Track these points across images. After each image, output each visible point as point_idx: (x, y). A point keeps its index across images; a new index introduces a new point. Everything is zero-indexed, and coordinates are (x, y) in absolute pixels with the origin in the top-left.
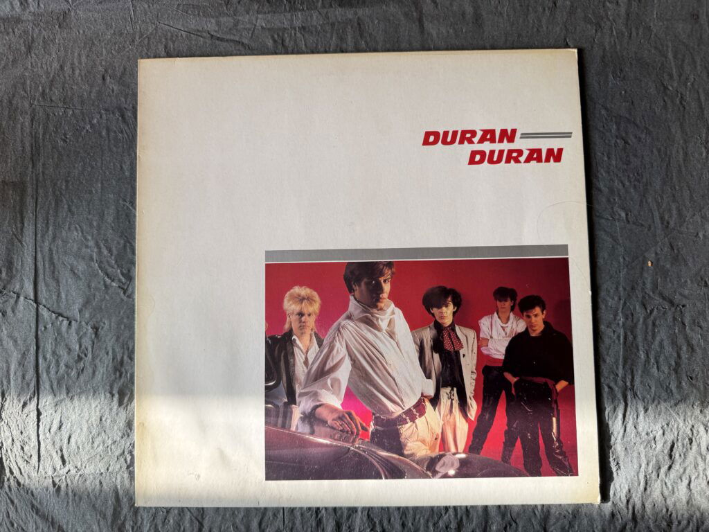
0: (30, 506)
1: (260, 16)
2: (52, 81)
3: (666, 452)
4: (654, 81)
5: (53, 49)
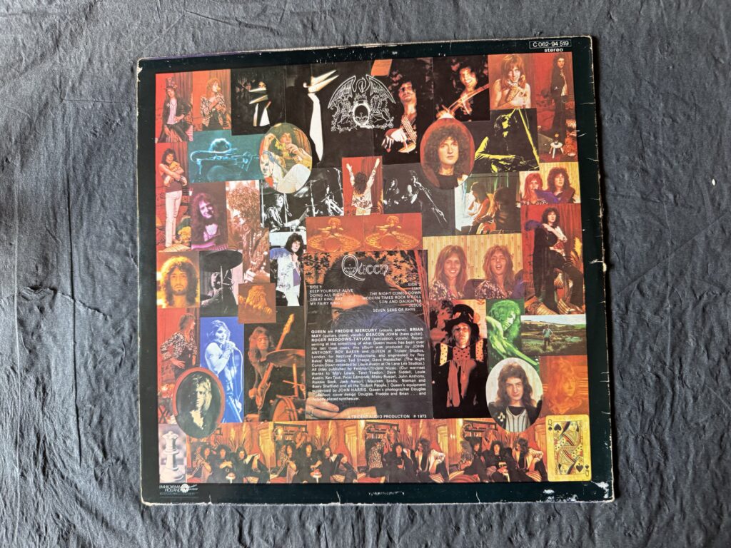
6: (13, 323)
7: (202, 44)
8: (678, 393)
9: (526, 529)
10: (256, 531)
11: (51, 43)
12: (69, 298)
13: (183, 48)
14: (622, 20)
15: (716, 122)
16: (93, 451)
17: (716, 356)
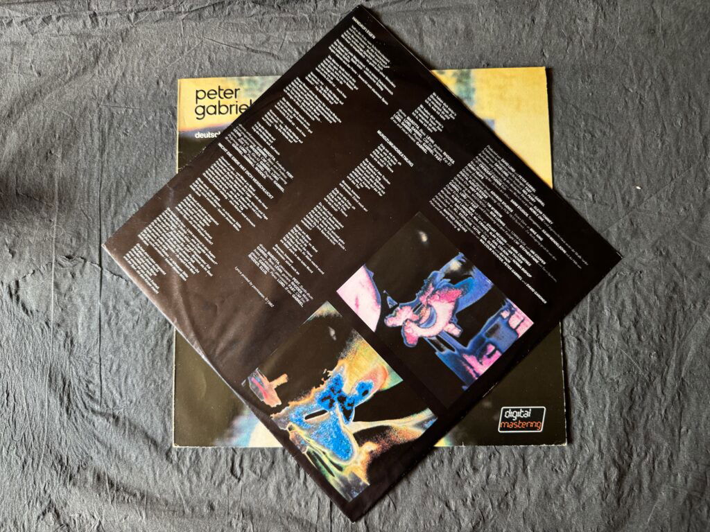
1: (288, 33)
2: (116, 86)
3: (627, 394)
5: (116, 59)
6: (50, 285)
7: (216, 64)
8: (596, 354)
9: (471, 465)
10: (246, 464)
12: (97, 266)
13: (200, 67)
16: (112, 393)
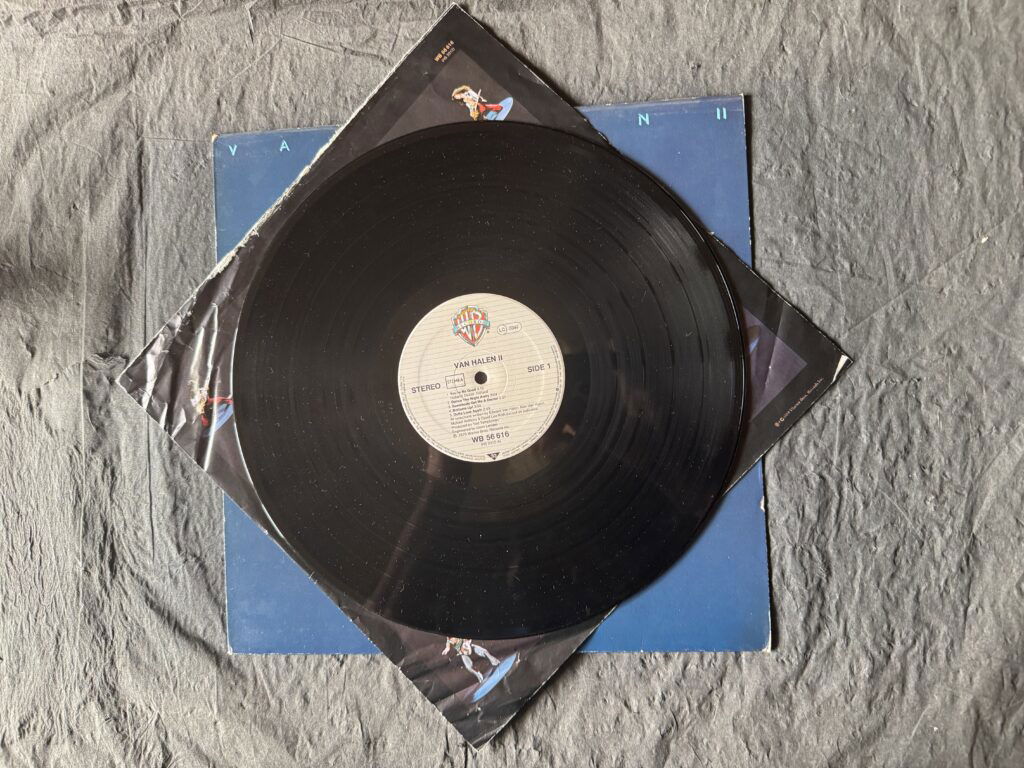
0: (144, 599)
4: (895, 96)
11: (126, 69)
14: (798, 53)
15: (905, 177)
17: (892, 455)
